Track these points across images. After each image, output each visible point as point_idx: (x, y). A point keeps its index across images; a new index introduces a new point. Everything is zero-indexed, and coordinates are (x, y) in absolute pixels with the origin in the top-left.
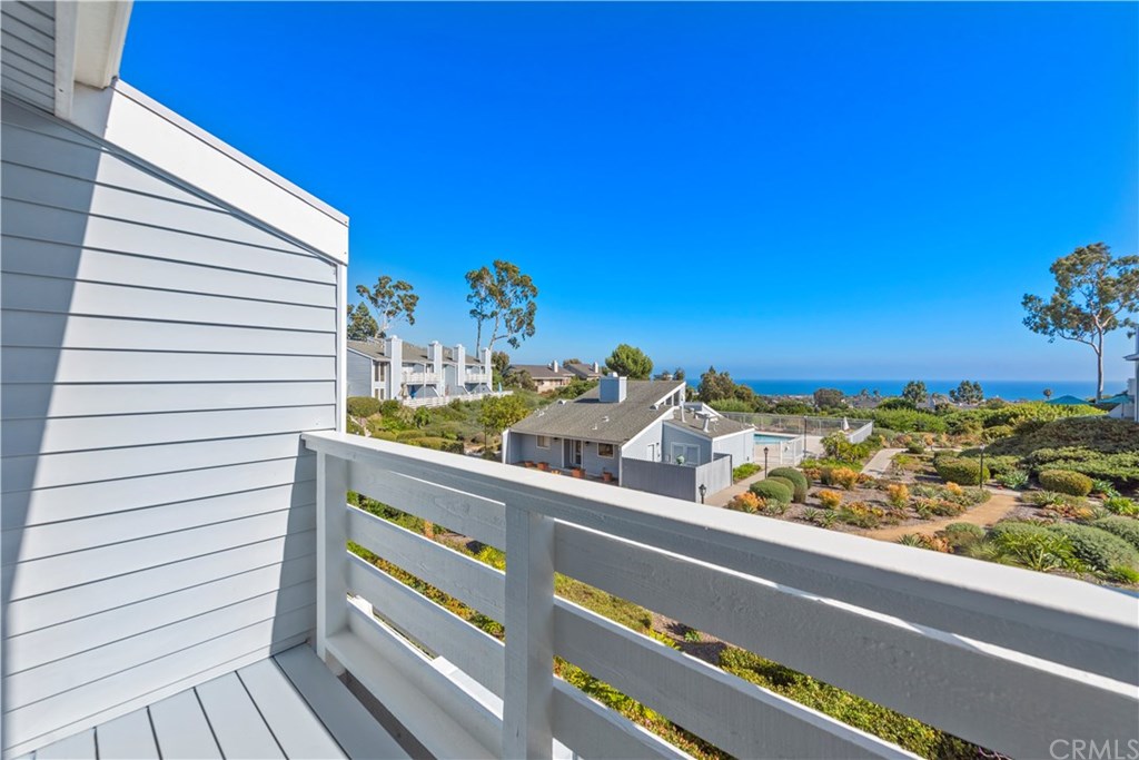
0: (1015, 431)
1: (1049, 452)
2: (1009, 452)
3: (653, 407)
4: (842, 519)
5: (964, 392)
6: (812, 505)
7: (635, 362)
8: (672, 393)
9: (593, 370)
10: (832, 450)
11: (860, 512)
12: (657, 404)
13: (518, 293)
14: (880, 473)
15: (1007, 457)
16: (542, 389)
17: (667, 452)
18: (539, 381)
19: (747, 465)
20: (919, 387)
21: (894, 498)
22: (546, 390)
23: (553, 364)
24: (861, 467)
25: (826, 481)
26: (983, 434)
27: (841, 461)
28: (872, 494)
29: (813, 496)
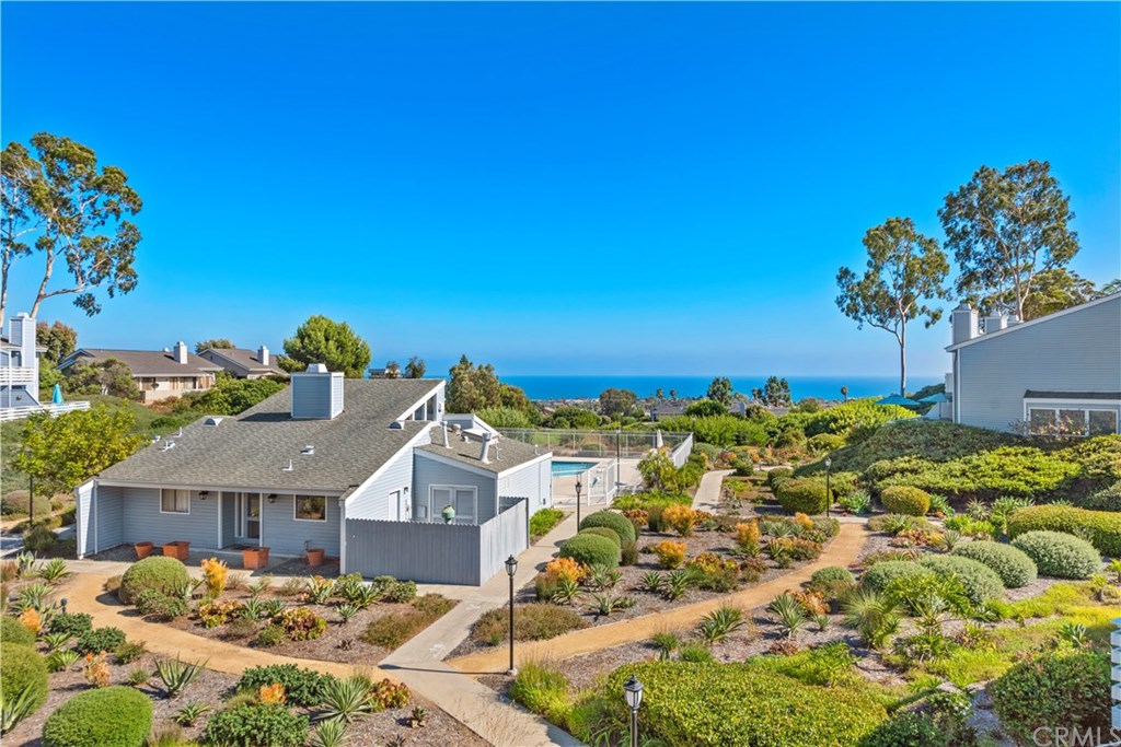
0: (847, 440)
1: (885, 464)
2: (846, 468)
3: (396, 426)
4: (692, 582)
5: (772, 390)
6: (647, 565)
7: (341, 346)
8: (423, 401)
9: (259, 360)
10: (654, 479)
11: (711, 568)
12: (401, 419)
13: (99, 206)
14: (713, 507)
15: (845, 474)
16: (152, 396)
17: (421, 501)
18: (146, 380)
19: (544, 512)
20: (724, 386)
21: (743, 541)
22: (162, 398)
23: (177, 349)
24: (689, 501)
25: (656, 526)
26: (808, 444)
27: (666, 494)
28: (715, 540)
29: (646, 551)
